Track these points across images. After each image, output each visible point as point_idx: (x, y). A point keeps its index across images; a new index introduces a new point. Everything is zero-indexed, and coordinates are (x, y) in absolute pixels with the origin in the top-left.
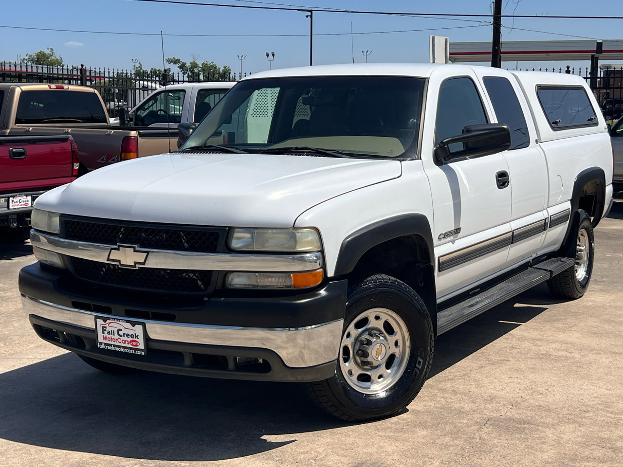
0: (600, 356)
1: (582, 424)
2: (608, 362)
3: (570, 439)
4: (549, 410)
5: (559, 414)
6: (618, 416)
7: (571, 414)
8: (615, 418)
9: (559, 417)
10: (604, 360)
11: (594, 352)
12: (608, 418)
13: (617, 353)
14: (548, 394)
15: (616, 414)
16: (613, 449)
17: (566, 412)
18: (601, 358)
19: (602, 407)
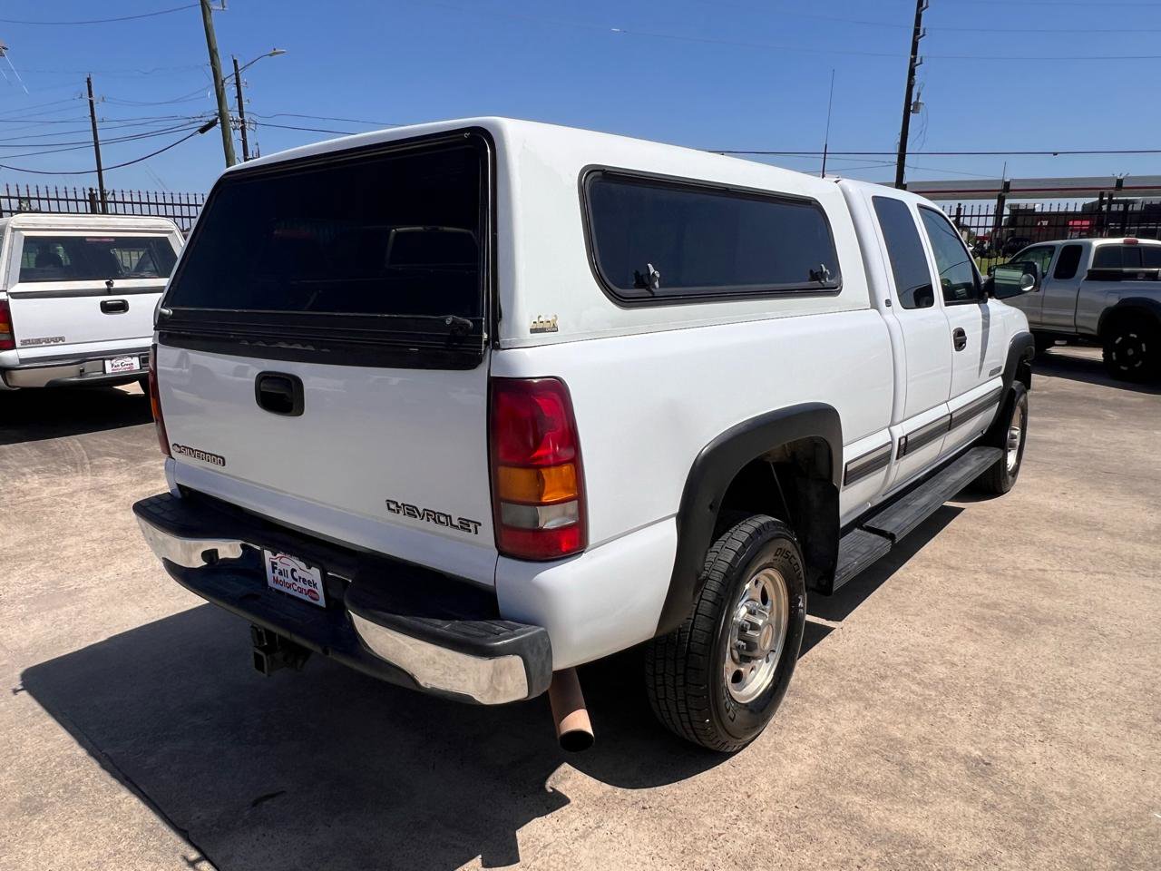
0: (929, 571)
1: (871, 702)
2: (937, 582)
3: (844, 735)
4: (831, 670)
5: (843, 679)
6: (927, 692)
7: (859, 681)
8: (921, 695)
9: (842, 686)
10: (933, 578)
11: (923, 564)
12: (912, 695)
13: (953, 568)
14: (841, 636)
15: (926, 686)
16: (902, 767)
17: (854, 675)
18: (930, 575)
19: (907, 670)
